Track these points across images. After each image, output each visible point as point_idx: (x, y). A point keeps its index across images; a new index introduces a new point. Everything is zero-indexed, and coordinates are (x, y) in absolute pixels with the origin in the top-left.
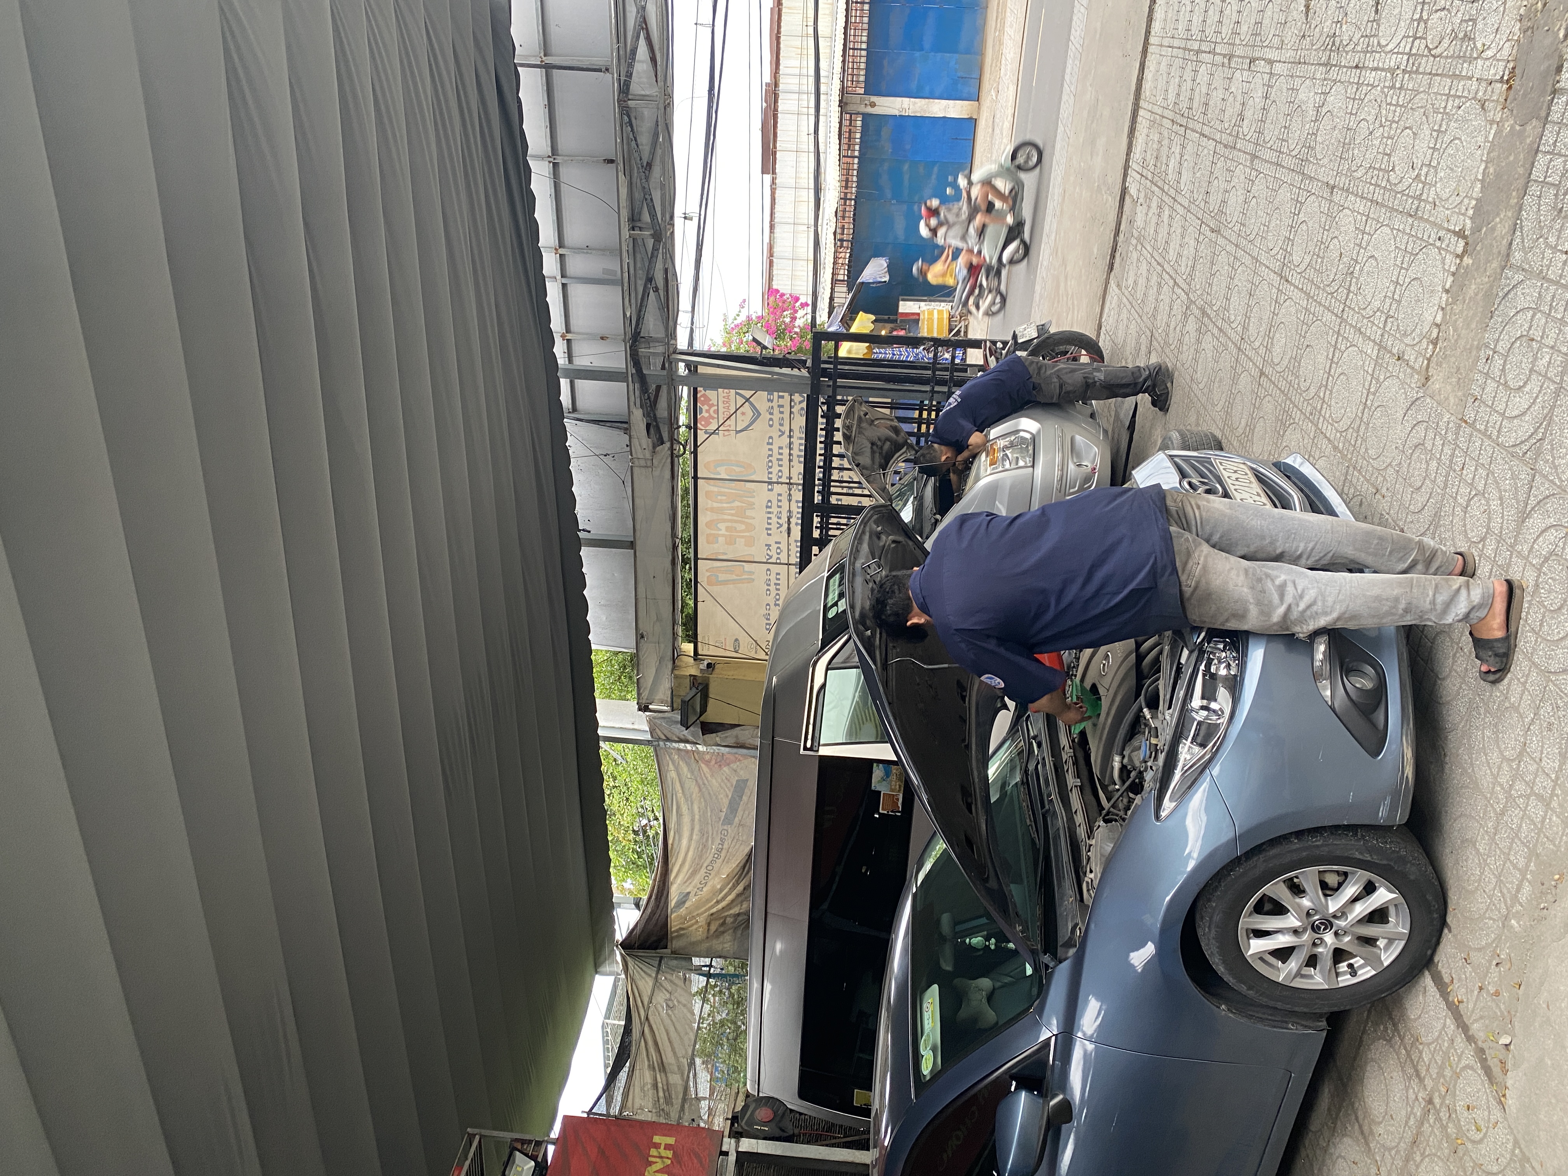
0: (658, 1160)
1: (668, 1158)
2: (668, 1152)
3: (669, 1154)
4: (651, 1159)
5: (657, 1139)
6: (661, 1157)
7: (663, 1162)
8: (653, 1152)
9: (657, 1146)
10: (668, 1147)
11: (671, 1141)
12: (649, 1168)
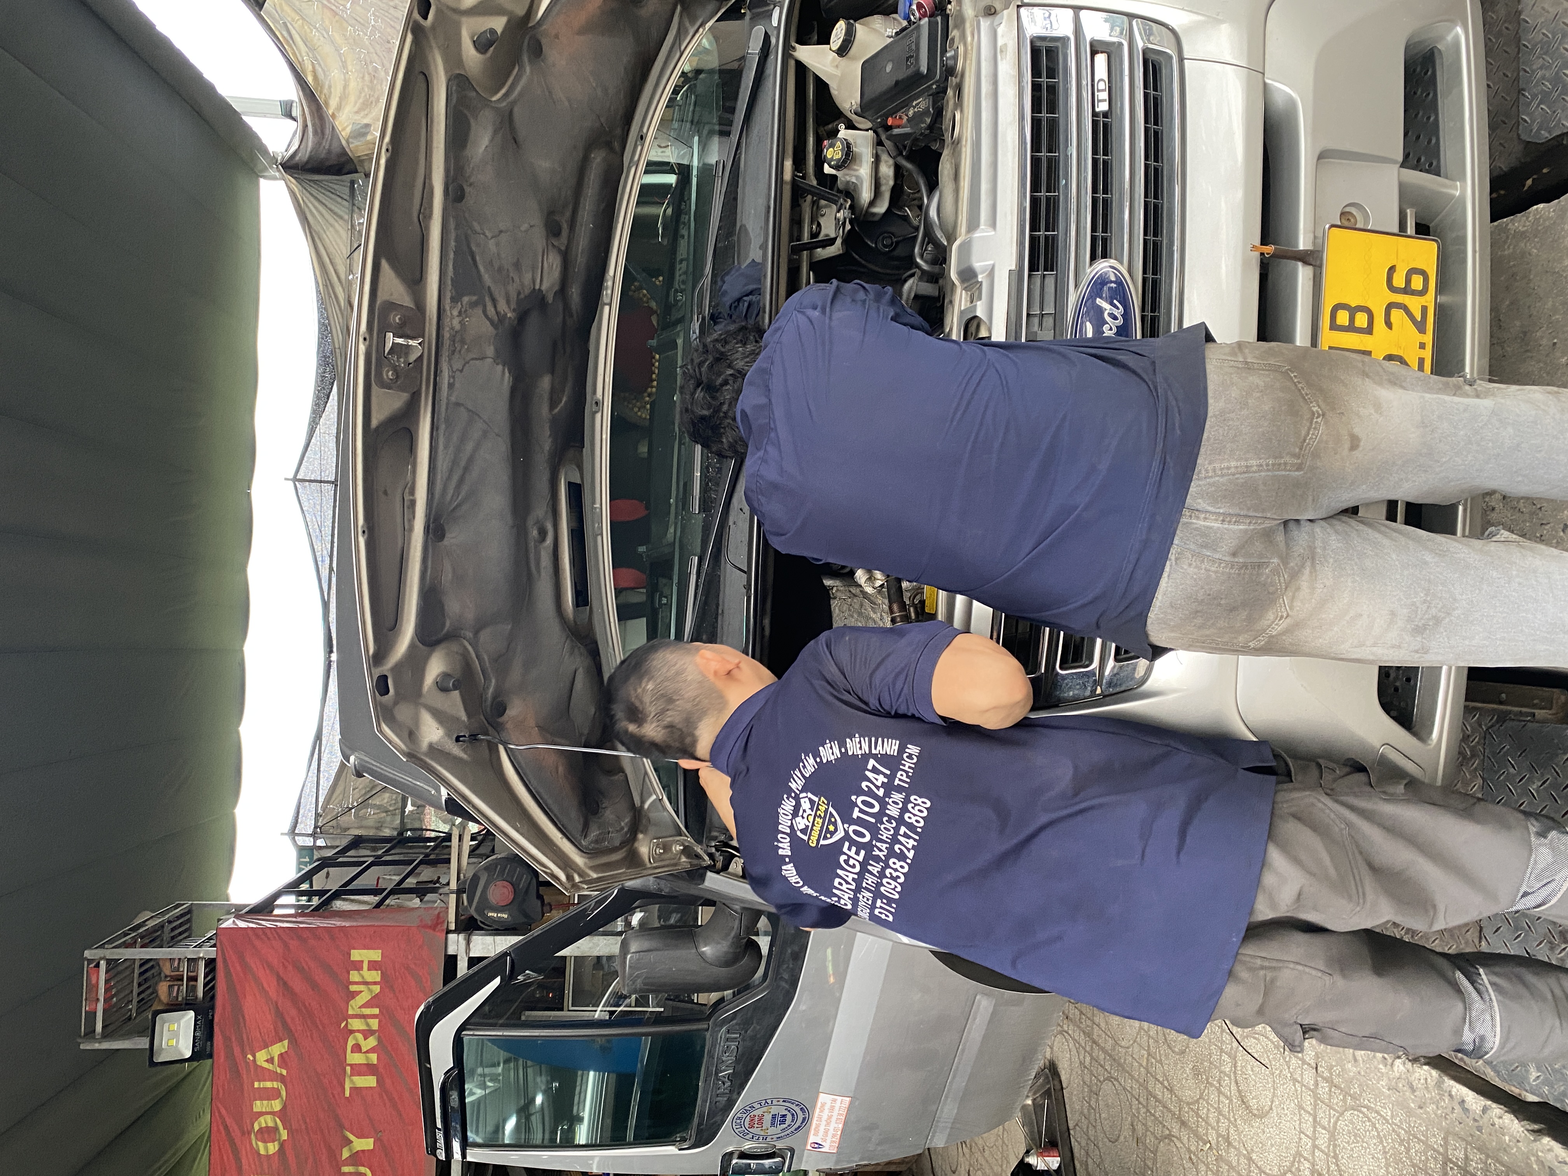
0: (361, 988)
1: (375, 983)
2: (374, 973)
3: (376, 976)
4: (353, 988)
5: (356, 955)
6: (366, 983)
7: (370, 991)
8: (354, 976)
9: (358, 966)
10: (373, 966)
11: (376, 955)
12: (352, 1002)
